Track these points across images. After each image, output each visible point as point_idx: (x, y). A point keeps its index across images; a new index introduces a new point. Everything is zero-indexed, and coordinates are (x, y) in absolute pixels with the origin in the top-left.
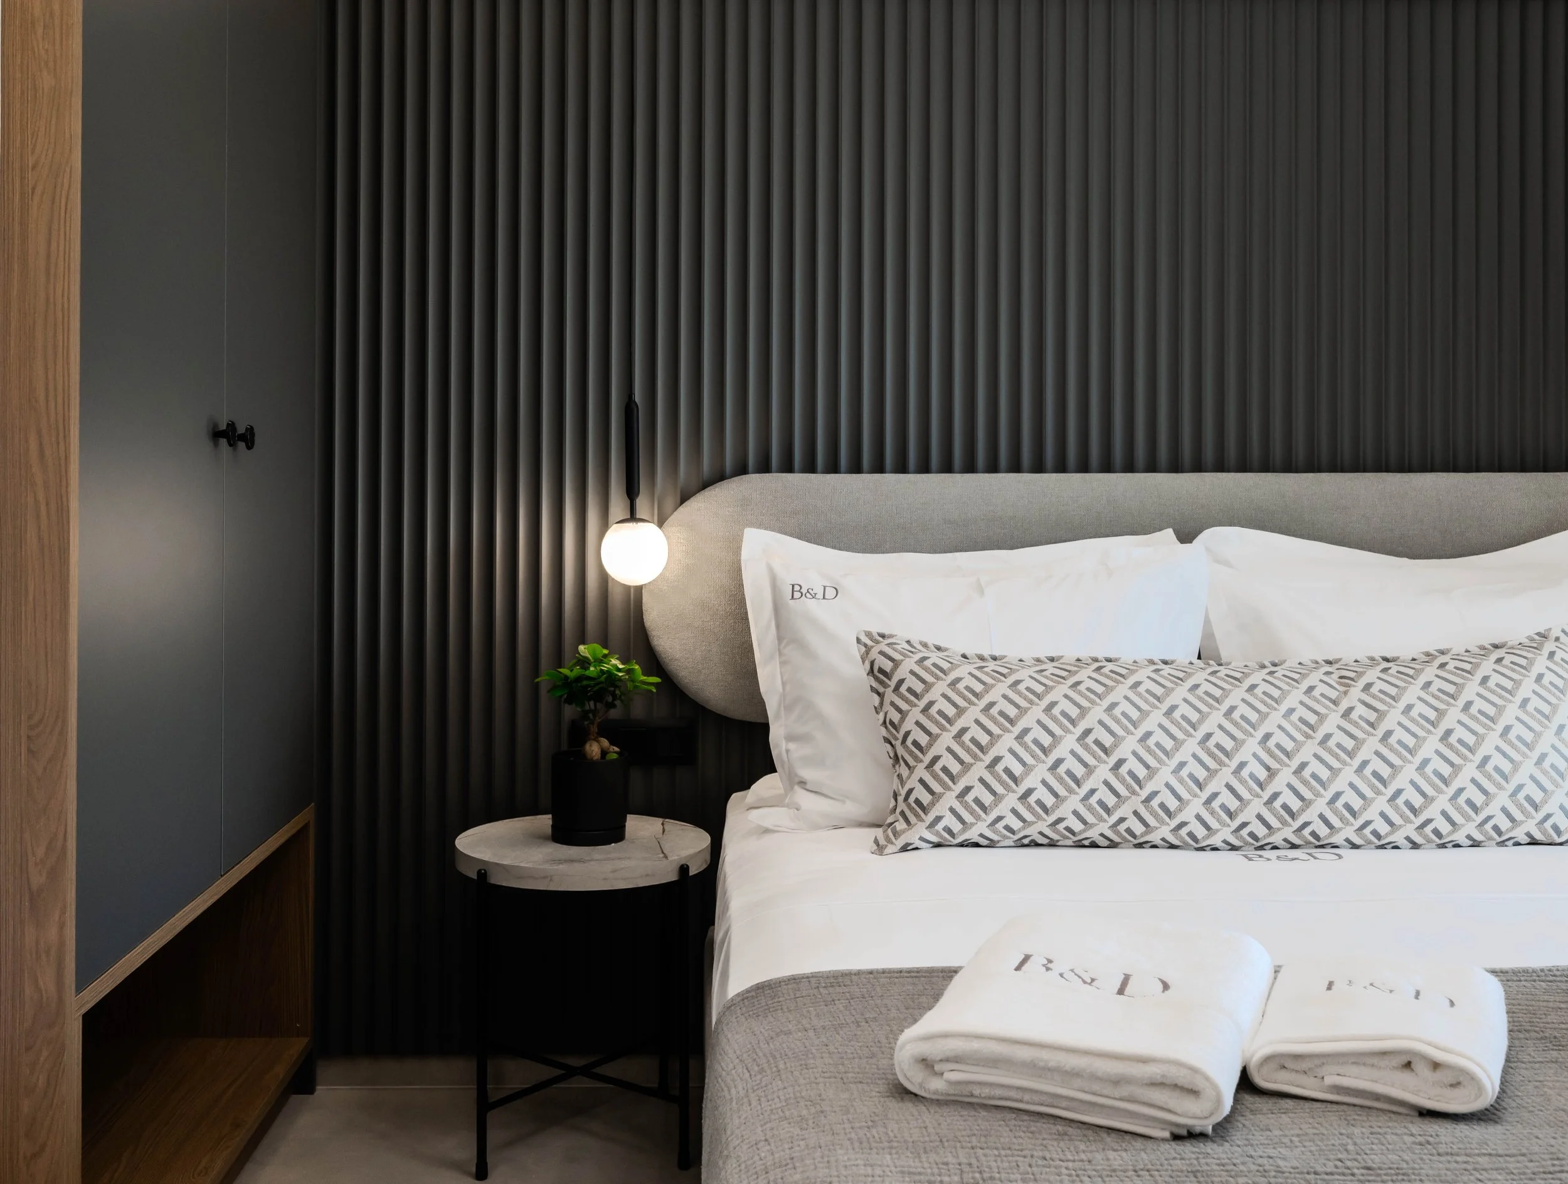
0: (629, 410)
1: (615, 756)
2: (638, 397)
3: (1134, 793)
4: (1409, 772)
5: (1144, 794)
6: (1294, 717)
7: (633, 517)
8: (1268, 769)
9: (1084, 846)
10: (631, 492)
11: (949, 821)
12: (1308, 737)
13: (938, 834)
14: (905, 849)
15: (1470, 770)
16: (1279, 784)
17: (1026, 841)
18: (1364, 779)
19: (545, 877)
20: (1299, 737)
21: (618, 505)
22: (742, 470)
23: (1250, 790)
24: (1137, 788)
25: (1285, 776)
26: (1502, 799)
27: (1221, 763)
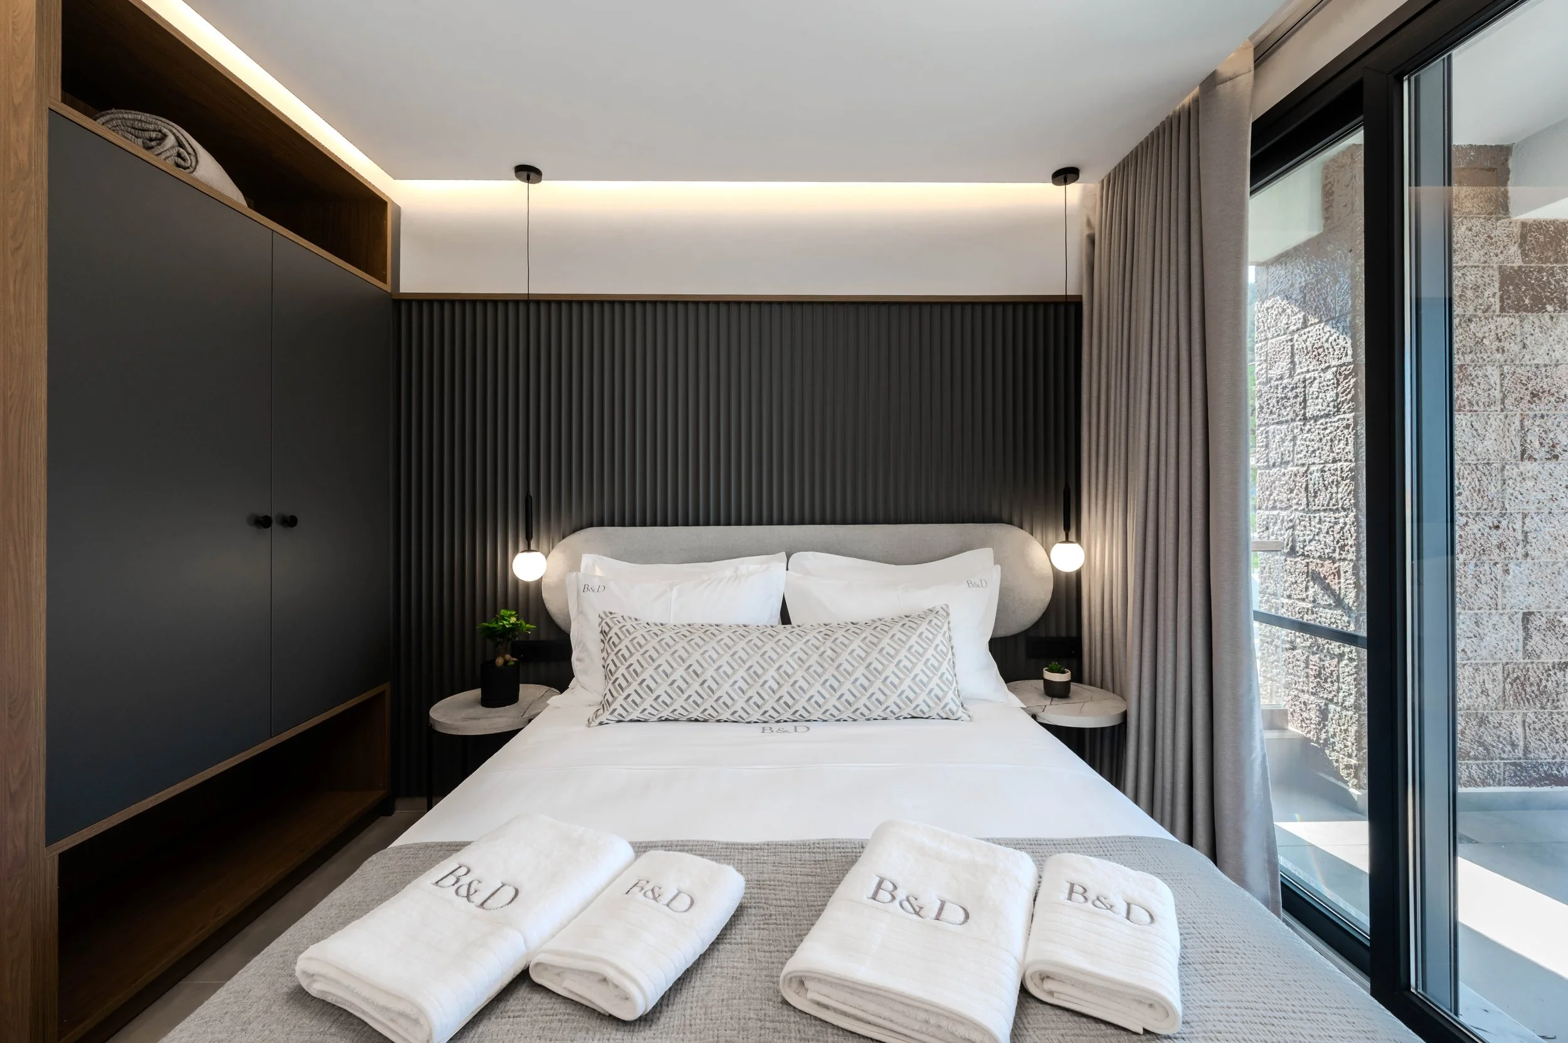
0: (528, 499)
1: (512, 663)
2: (532, 494)
3: (710, 697)
4: (848, 685)
5: (715, 697)
6: (796, 656)
7: (529, 550)
8: (778, 683)
9: (692, 721)
10: (528, 538)
11: (620, 710)
12: (800, 666)
13: (615, 717)
14: (601, 724)
15: (878, 684)
16: (783, 692)
17: (663, 719)
18: (825, 689)
19: (456, 729)
20: (796, 666)
21: (522, 545)
22: (591, 525)
23: (768, 694)
24: (711, 694)
25: (786, 687)
26: (894, 698)
27: (755, 681)
